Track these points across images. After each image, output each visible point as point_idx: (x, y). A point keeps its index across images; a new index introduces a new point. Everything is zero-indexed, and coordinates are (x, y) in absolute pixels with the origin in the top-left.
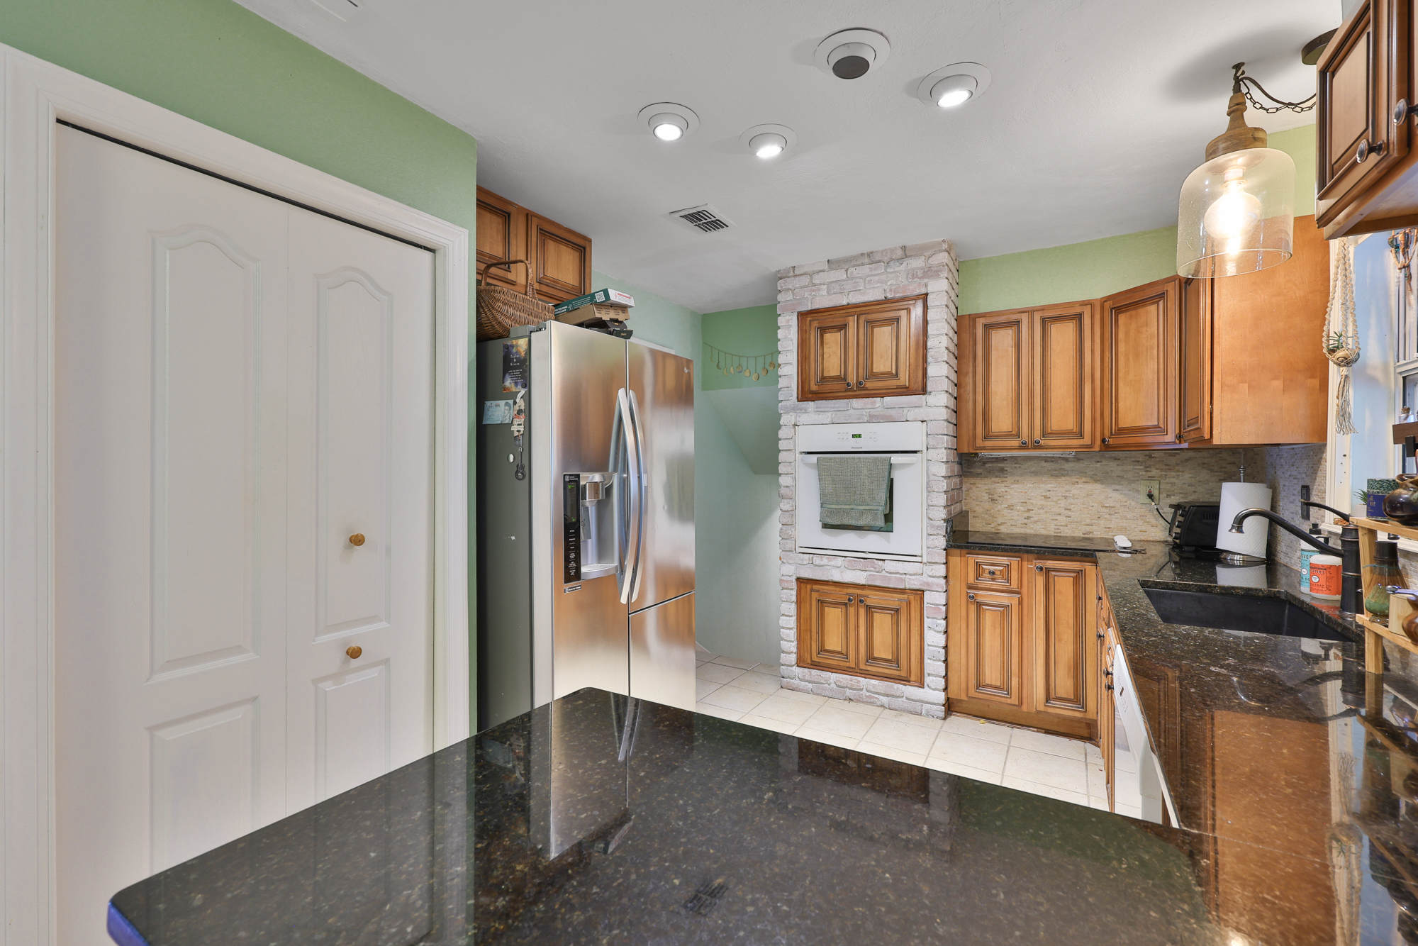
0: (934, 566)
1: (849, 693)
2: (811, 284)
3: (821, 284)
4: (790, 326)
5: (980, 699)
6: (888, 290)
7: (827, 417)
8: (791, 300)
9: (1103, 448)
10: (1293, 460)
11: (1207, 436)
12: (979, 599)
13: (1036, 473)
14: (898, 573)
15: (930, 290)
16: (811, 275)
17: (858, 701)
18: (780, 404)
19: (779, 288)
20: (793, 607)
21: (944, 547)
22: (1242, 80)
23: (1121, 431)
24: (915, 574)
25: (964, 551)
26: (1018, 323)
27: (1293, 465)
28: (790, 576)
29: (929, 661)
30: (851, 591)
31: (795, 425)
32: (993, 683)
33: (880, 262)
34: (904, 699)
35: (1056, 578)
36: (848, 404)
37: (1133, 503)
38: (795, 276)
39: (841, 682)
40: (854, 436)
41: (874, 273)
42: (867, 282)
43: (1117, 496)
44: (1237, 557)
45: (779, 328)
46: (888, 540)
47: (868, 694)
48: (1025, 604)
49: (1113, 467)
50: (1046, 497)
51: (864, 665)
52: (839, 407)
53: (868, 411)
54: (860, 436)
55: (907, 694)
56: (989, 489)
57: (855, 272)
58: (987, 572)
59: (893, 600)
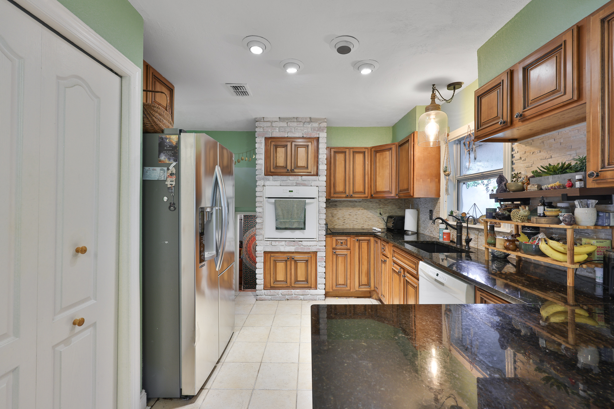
0: (321, 242)
1: (287, 297)
2: (271, 126)
3: (276, 127)
4: (262, 143)
5: (337, 290)
6: (304, 134)
7: (278, 183)
8: (262, 132)
9: (371, 198)
10: (426, 202)
11: (412, 195)
12: (337, 253)
13: (347, 206)
14: (308, 246)
15: (320, 136)
16: (272, 122)
17: (291, 299)
18: (257, 176)
19: (256, 126)
20: (262, 264)
21: (325, 235)
22: (434, 89)
23: (377, 192)
24: (314, 246)
25: (331, 236)
26: (345, 152)
27: (426, 204)
28: (261, 251)
29: (319, 279)
30: (288, 255)
31: (264, 186)
32: (342, 283)
33: (301, 122)
34: (310, 295)
35: (362, 243)
36: (287, 178)
37: (376, 216)
38: (264, 121)
39: (284, 293)
40: (290, 191)
41: (298, 126)
42: (296, 129)
43: (371, 214)
44: (410, 232)
45: (256, 143)
46: (304, 233)
47: (295, 296)
48: (352, 253)
49: (370, 205)
50: (350, 215)
51: (294, 285)
52: (283, 179)
53: (296, 181)
54: (292, 191)
55: (311, 293)
56: (331, 212)
57: (291, 124)
58: (340, 243)
59: (305, 257)
